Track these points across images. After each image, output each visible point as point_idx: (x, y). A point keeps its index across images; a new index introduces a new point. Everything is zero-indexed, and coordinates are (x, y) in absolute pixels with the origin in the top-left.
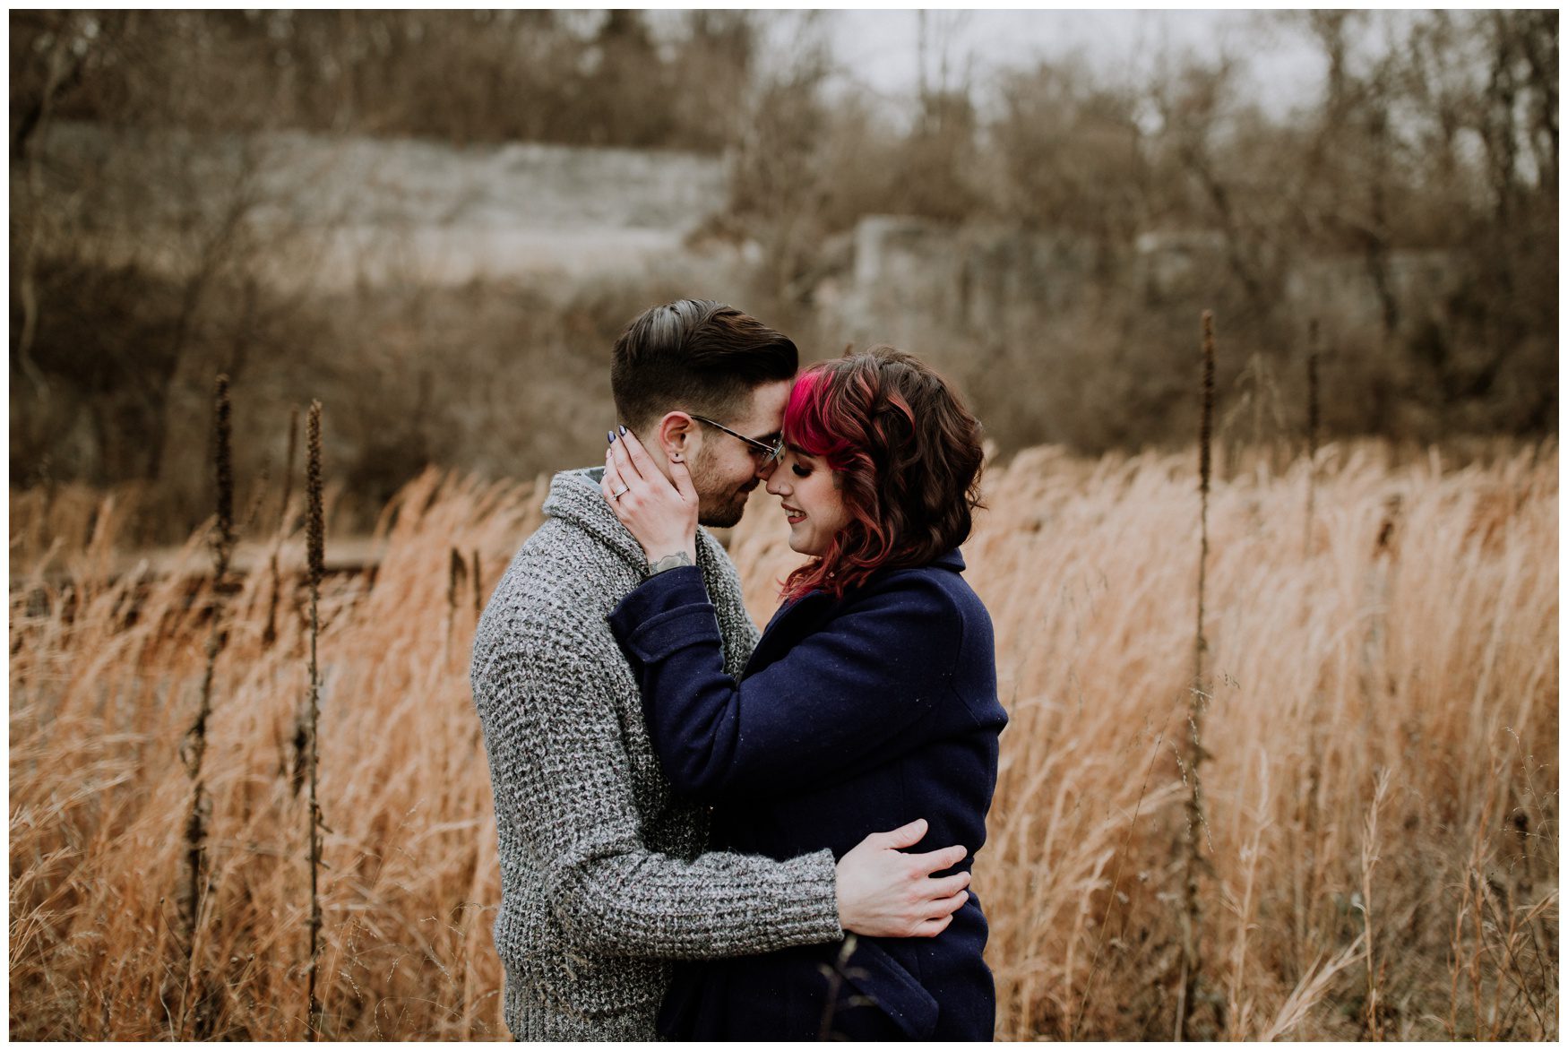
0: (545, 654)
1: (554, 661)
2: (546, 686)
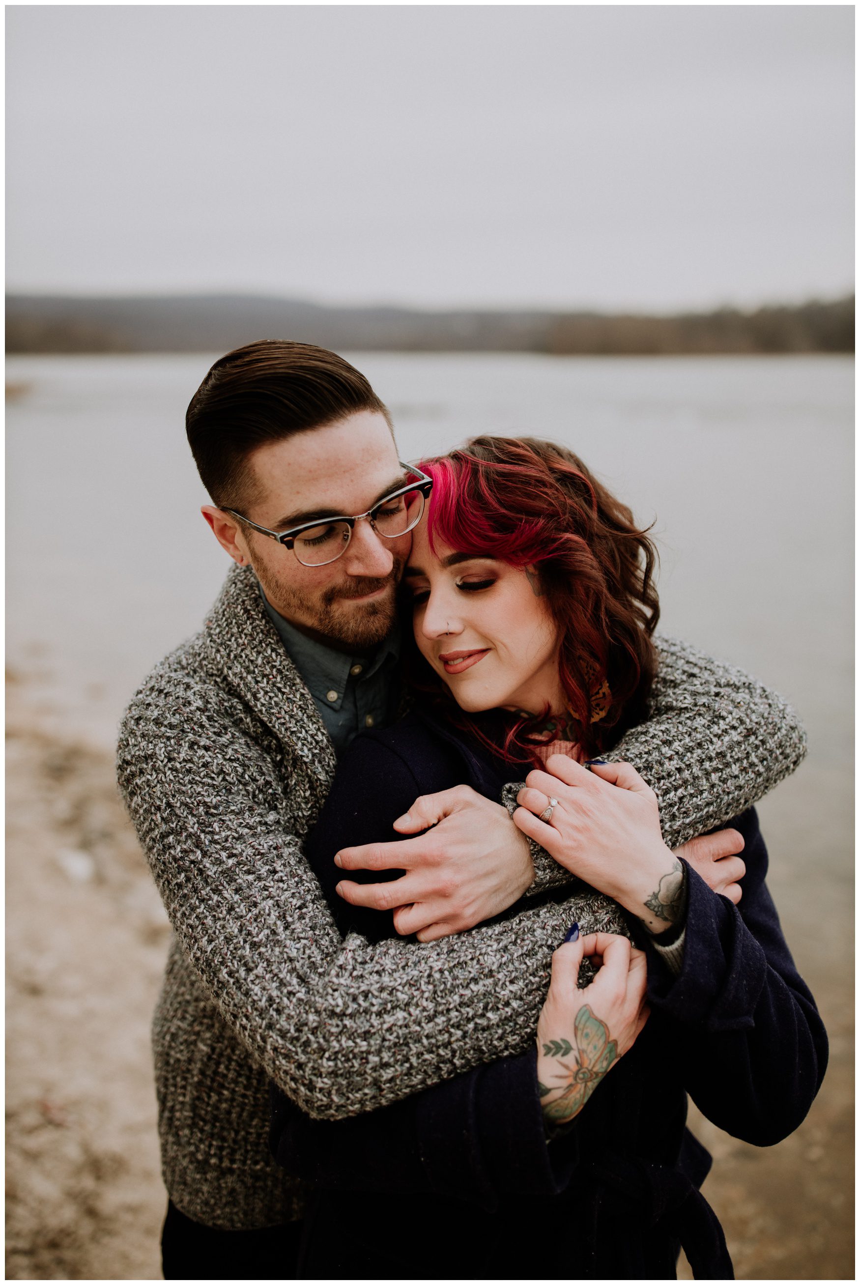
0: (179, 753)
1: (191, 761)
2: (184, 788)
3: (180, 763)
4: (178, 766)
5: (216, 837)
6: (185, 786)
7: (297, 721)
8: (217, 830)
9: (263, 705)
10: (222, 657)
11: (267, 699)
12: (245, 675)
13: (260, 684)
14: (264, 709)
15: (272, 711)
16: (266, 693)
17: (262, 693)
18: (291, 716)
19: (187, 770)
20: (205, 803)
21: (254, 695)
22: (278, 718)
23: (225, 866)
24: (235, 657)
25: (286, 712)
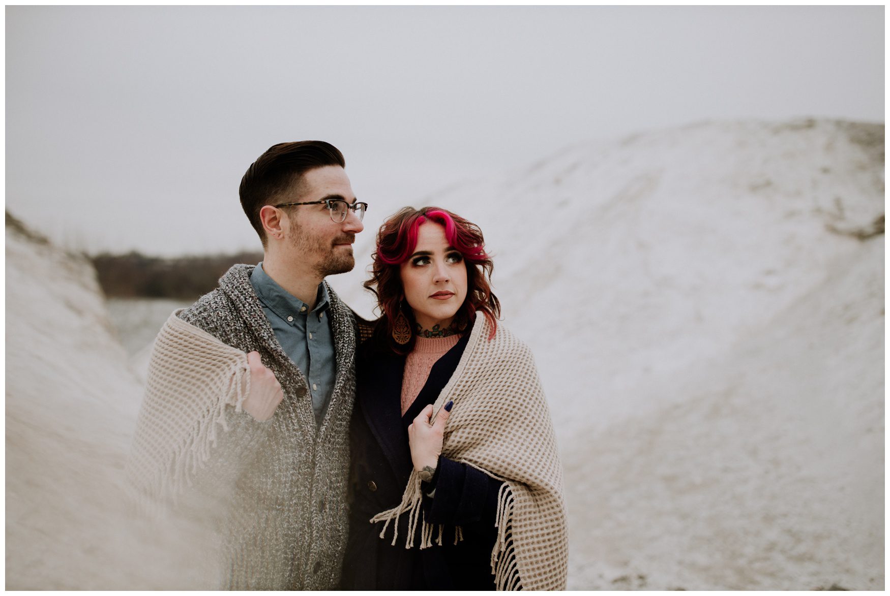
7: (263, 321)
9: (247, 310)
10: (229, 288)
11: (250, 307)
12: (240, 295)
13: (247, 300)
14: (248, 312)
15: (252, 314)
16: (250, 304)
17: (247, 304)
18: (261, 318)
21: (244, 305)
22: (254, 318)
24: (236, 288)
25: (258, 315)
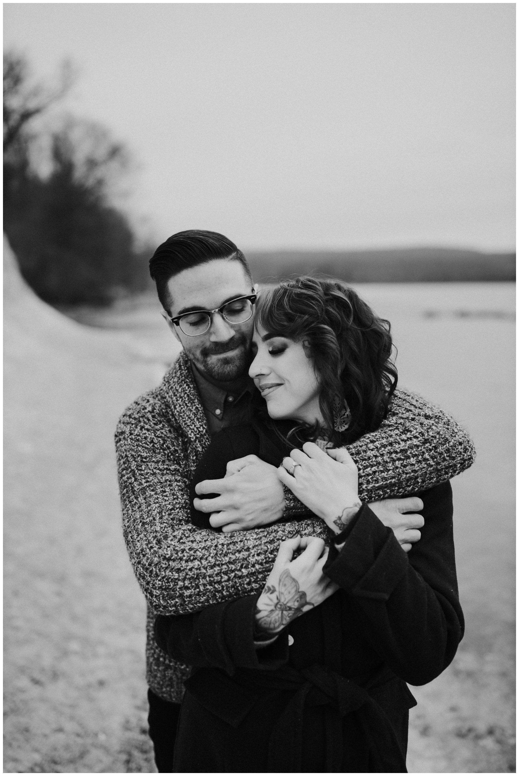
3: (135, 436)
4: (133, 437)
5: (142, 472)
6: (134, 446)
8: (143, 469)
19: (137, 439)
20: (141, 456)
23: (143, 486)
